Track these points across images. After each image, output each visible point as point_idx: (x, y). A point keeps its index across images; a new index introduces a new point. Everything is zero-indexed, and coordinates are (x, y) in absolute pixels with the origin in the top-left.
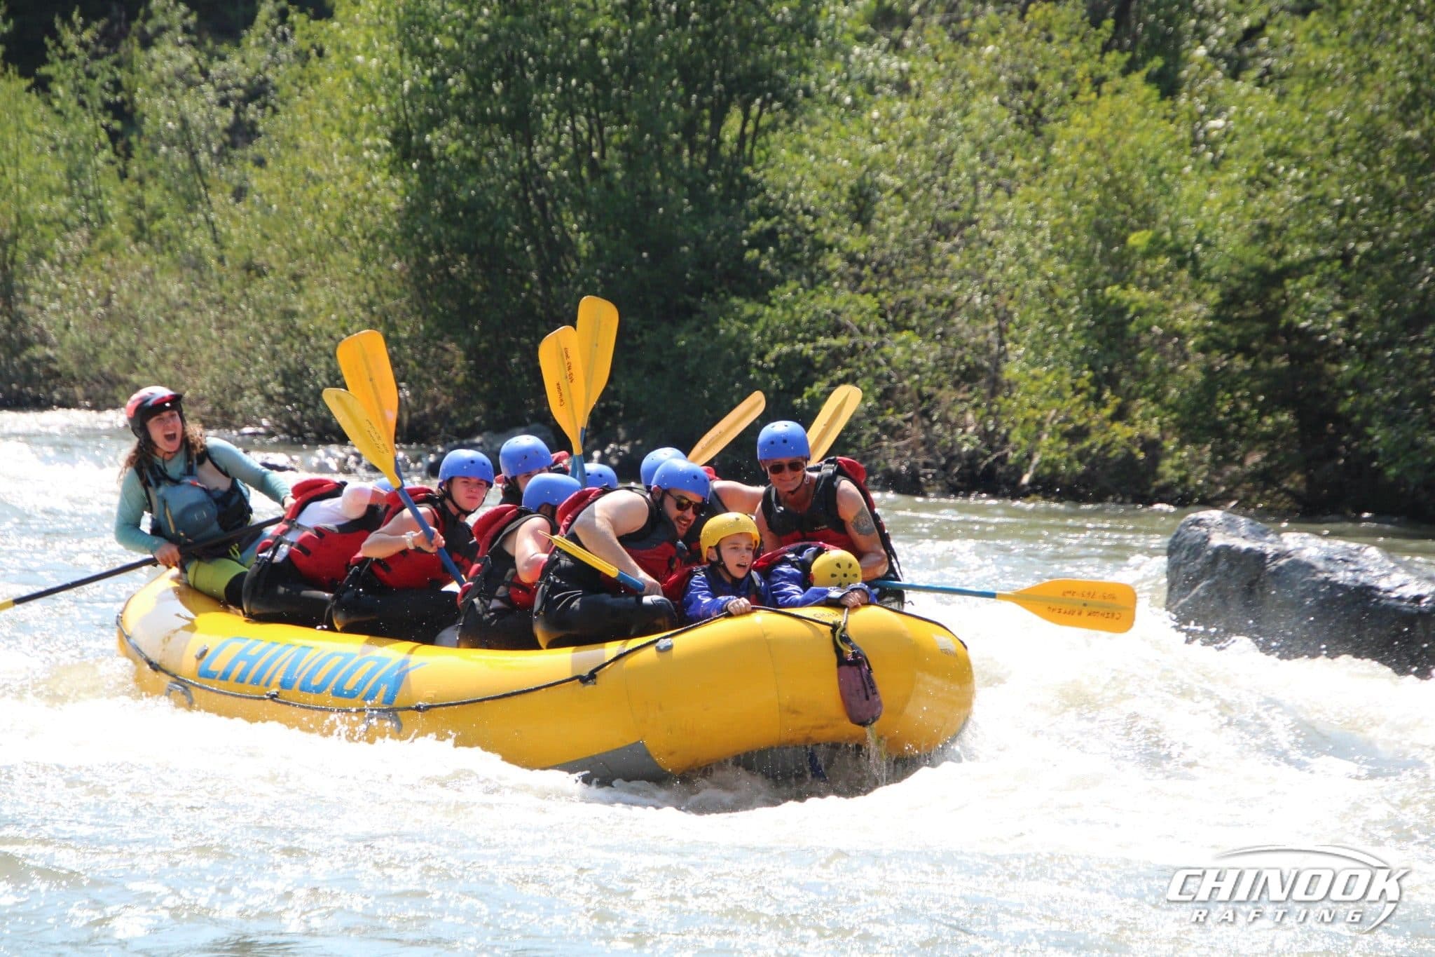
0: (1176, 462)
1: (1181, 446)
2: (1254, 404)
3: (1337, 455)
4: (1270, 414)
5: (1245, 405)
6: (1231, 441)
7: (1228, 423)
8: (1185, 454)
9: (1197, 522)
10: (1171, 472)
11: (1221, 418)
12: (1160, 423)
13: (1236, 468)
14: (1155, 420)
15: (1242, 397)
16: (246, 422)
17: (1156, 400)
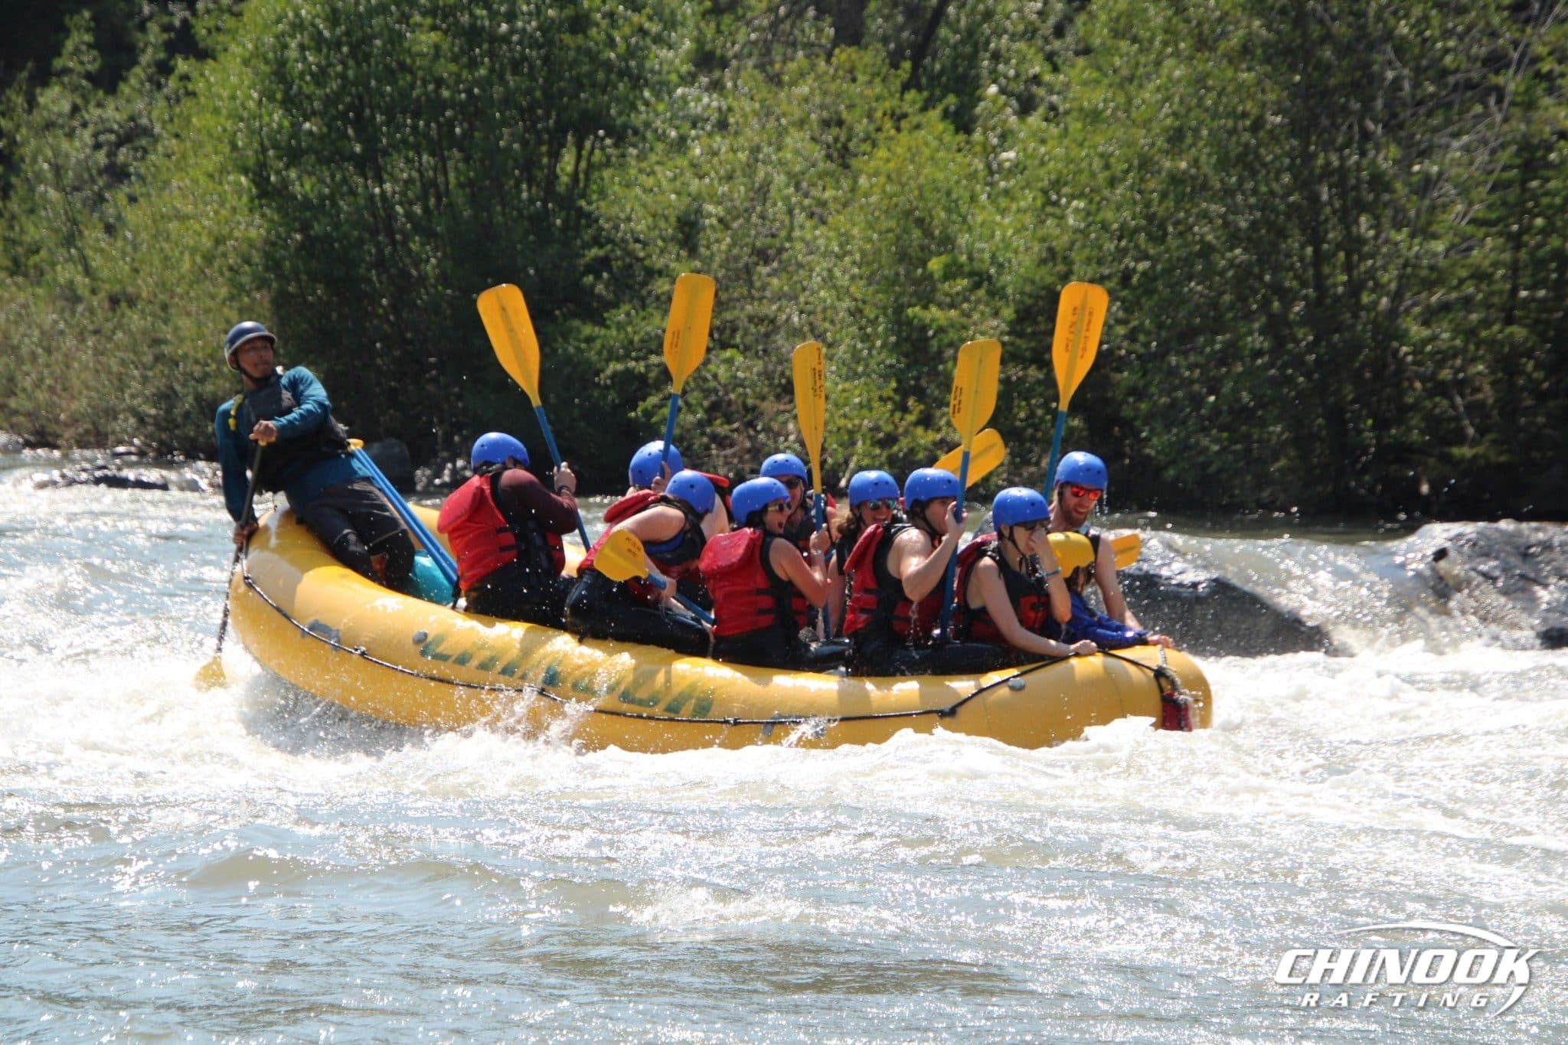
3: (1123, 456)
7: (1025, 429)
16: (120, 442)
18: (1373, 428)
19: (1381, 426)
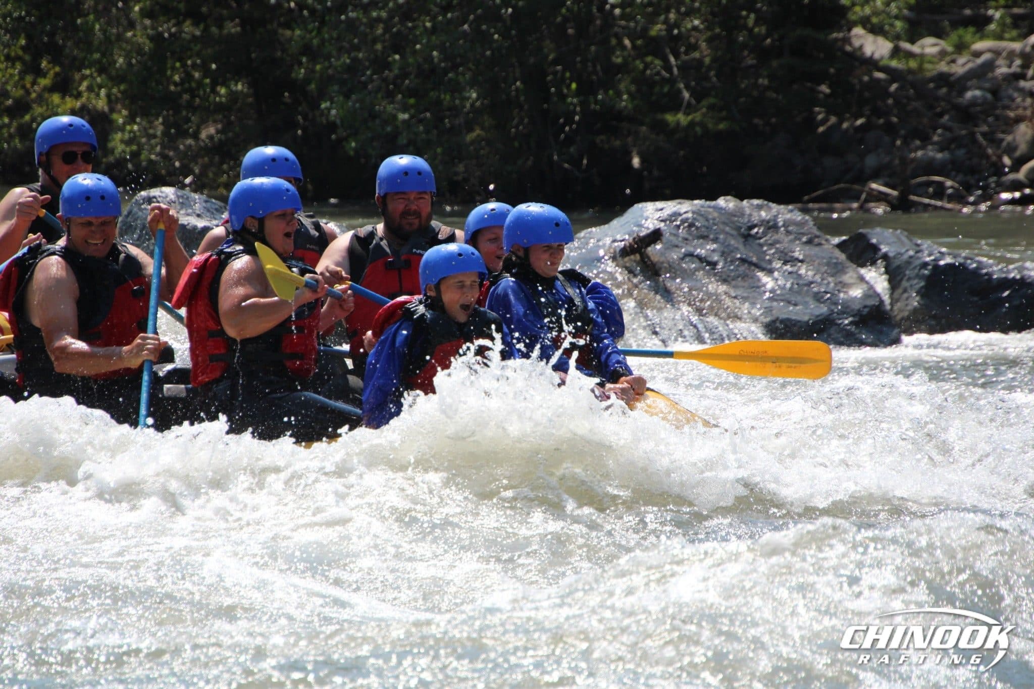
0: (127, 136)
1: (131, 119)
2: (206, 72)
3: (296, 125)
4: (224, 84)
5: (197, 75)
6: (184, 113)
7: (180, 95)
8: (136, 127)
9: (149, 200)
10: (120, 148)
11: (172, 88)
12: (108, 96)
13: (190, 141)
14: (103, 92)
15: (194, 66)
17: (102, 71)
18: (578, 93)
19: (587, 89)
